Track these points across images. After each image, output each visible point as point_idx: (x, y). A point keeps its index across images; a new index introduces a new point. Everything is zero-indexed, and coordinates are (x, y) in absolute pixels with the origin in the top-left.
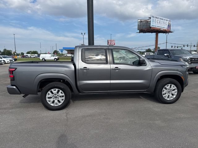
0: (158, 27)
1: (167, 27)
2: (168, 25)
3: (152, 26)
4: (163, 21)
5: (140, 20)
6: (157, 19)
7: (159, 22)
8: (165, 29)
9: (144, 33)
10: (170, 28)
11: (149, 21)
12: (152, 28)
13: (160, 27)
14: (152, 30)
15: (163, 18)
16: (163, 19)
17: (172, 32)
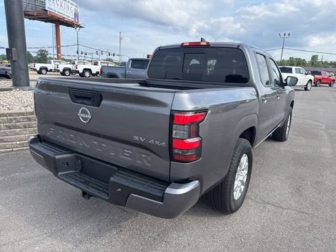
0: (59, 12)
1: (73, 17)
2: (75, 13)
3: (48, 8)
7: (59, 4)
8: (70, 19)
10: (78, 20)
12: (48, 13)
13: (62, 14)
14: (49, 18)
17: (81, 27)
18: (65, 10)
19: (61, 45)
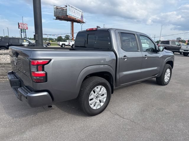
0: (73, 16)
1: (80, 18)
2: (81, 16)
3: (68, 14)
4: (77, 11)
5: (56, 7)
6: (72, 9)
7: (74, 11)
8: (79, 19)
9: (60, 20)
10: (83, 19)
11: (64, 9)
12: (68, 16)
13: (75, 17)
14: (69, 19)
15: (77, 8)
16: (77, 10)
17: (84, 23)
18: (77, 14)
19: (74, 32)
